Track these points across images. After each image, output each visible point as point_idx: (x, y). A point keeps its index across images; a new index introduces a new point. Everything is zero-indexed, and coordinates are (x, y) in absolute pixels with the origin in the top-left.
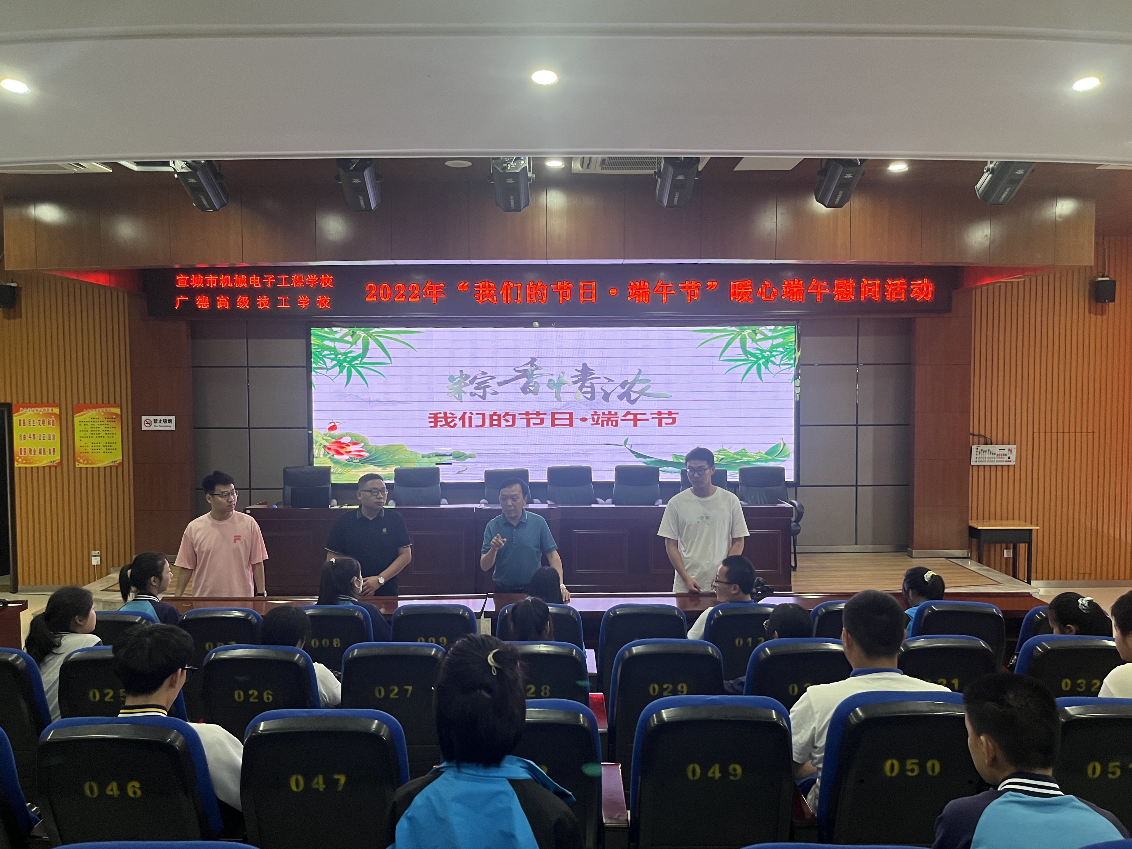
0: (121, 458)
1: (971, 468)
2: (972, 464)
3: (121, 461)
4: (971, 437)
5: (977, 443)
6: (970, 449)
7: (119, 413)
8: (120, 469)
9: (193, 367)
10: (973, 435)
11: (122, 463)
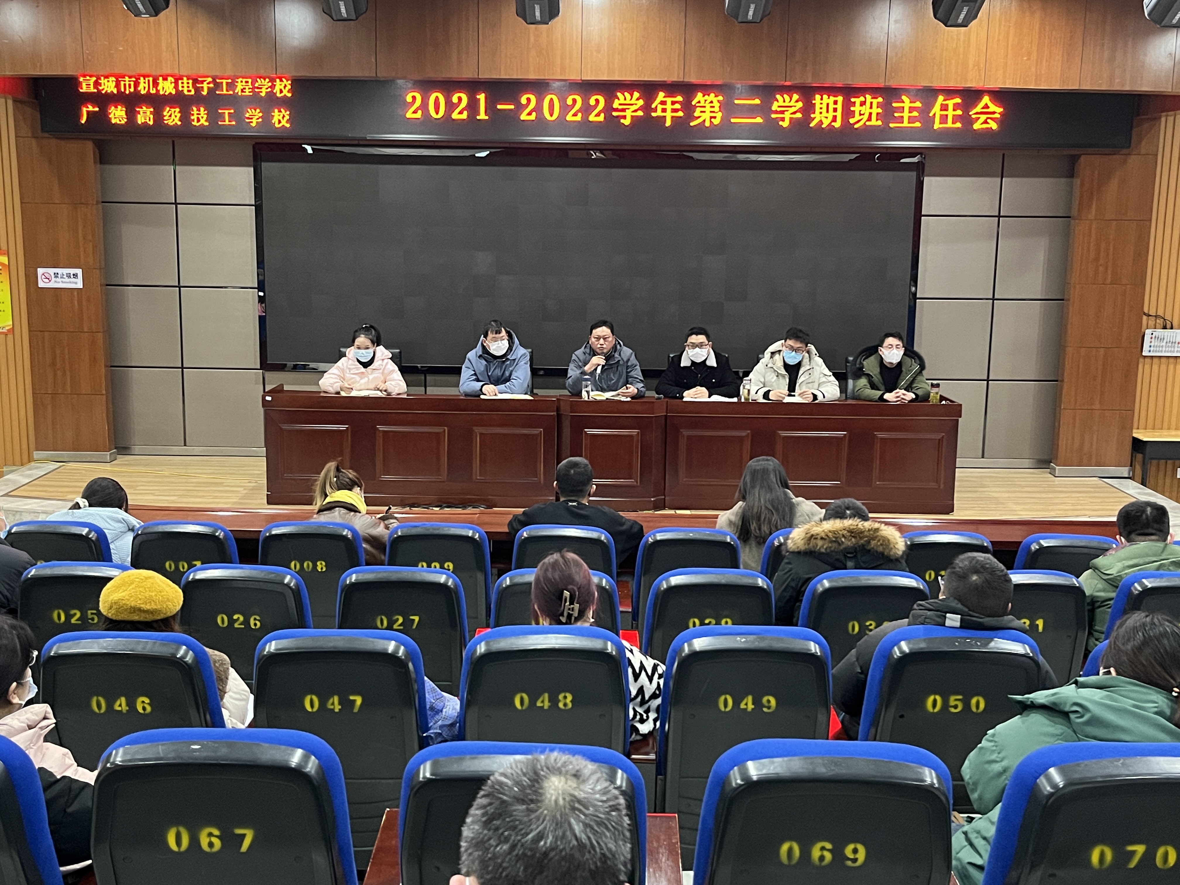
0: (11, 323)
1: (1141, 360)
2: (1144, 354)
3: (11, 327)
4: (1145, 318)
5: (1153, 327)
6: (1142, 334)
7: (7, 263)
8: (10, 337)
9: (103, 202)
10: (1149, 316)
11: (12, 330)
